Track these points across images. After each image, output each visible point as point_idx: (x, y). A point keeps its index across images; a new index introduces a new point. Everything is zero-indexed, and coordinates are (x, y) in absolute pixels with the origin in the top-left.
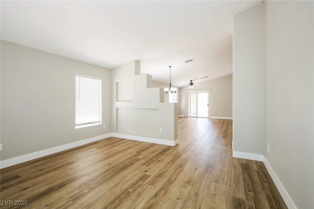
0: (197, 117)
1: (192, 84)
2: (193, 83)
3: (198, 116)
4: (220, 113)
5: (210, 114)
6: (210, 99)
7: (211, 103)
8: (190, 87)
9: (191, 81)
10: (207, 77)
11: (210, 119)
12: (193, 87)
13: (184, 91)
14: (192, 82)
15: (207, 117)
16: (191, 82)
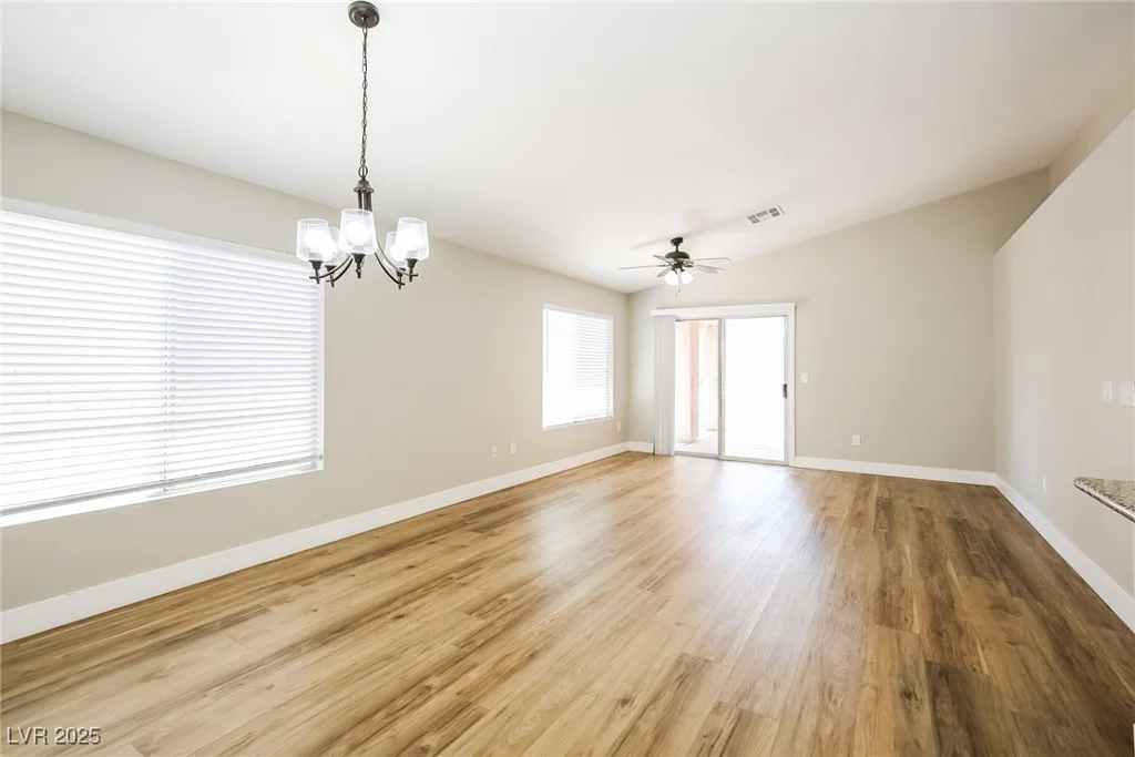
0: (719, 458)
1: (679, 260)
2: (685, 256)
3: (728, 452)
4: (856, 440)
5: (799, 439)
6: (797, 354)
7: (804, 378)
8: (672, 278)
9: (677, 242)
10: (774, 212)
11: (799, 474)
12: (687, 276)
13: (651, 312)
14: (681, 248)
15: (781, 458)
16: (673, 249)
